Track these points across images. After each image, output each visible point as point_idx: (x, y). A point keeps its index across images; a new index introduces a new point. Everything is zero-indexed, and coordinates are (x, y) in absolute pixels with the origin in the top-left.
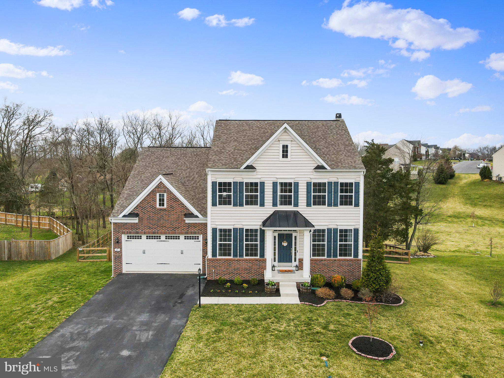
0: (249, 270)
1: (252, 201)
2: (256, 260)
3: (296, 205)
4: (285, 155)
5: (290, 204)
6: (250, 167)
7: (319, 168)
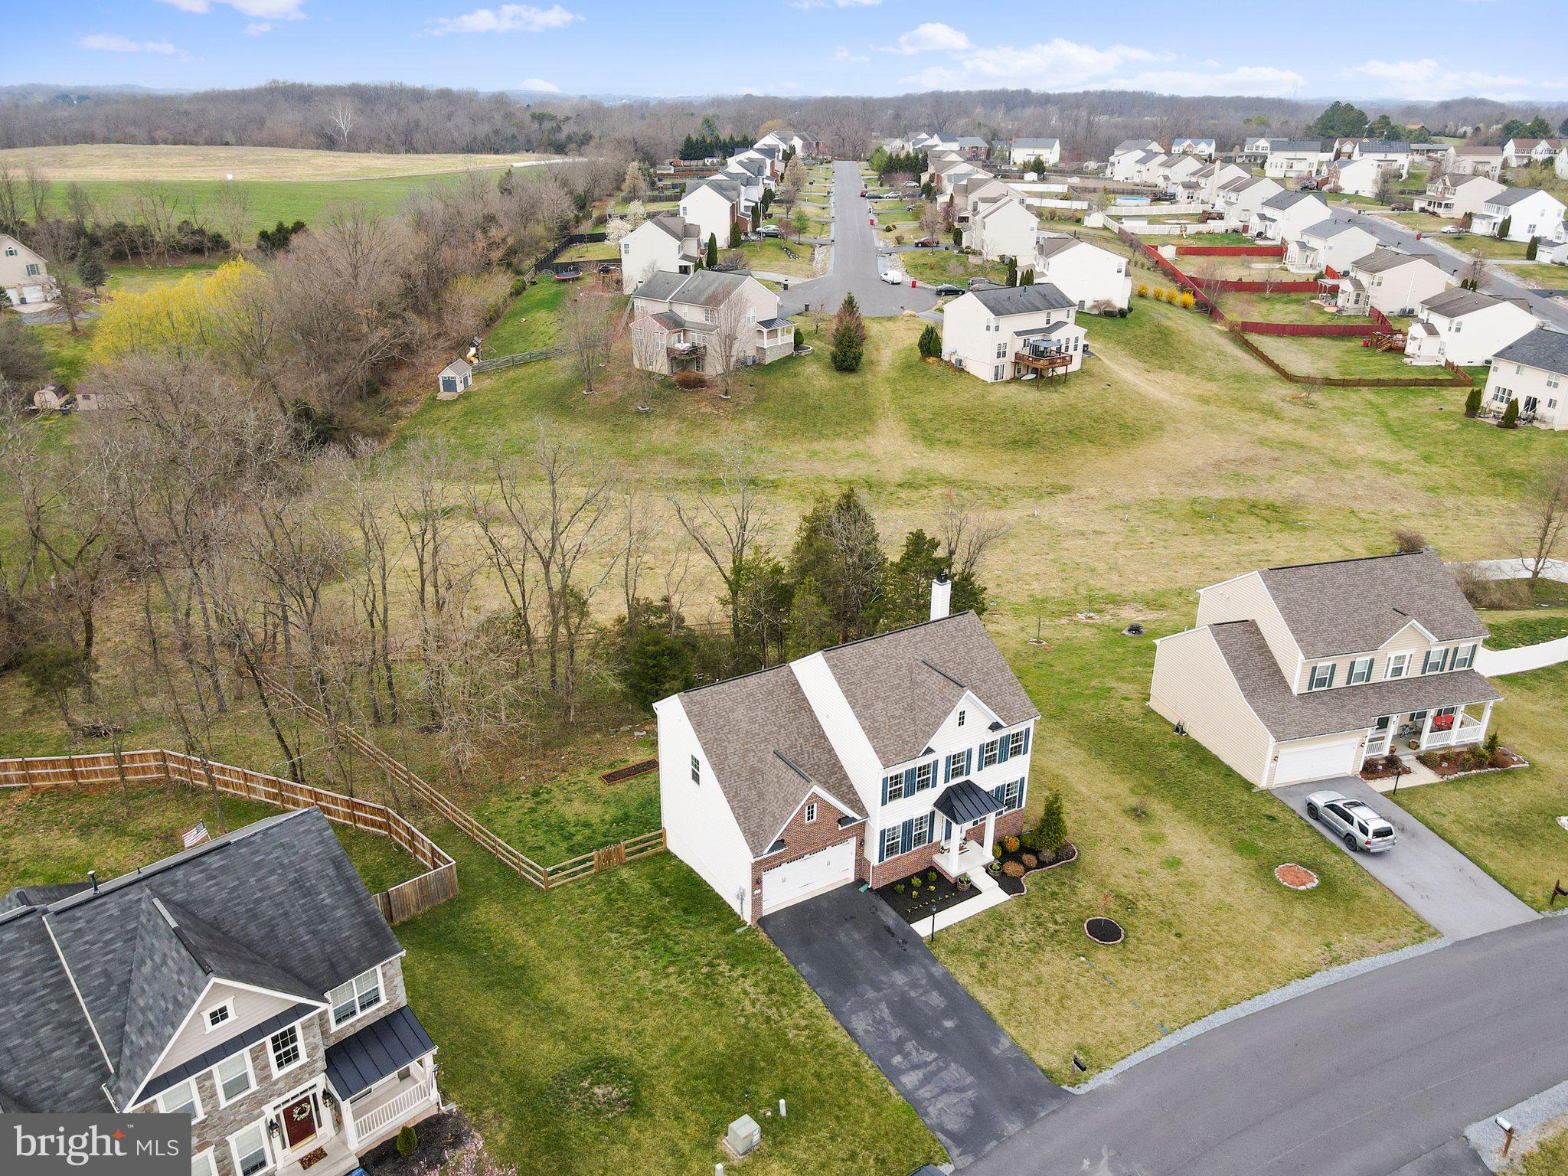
0: (917, 863)
1: (923, 785)
2: (925, 848)
3: (968, 773)
4: (961, 724)
5: (962, 774)
6: (929, 751)
7: (995, 727)
